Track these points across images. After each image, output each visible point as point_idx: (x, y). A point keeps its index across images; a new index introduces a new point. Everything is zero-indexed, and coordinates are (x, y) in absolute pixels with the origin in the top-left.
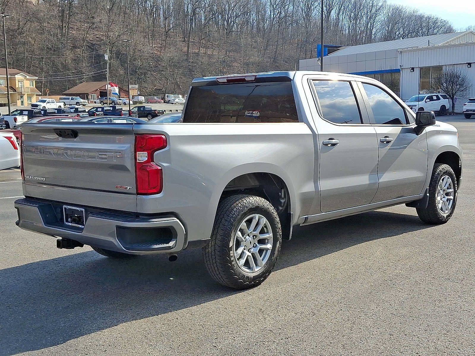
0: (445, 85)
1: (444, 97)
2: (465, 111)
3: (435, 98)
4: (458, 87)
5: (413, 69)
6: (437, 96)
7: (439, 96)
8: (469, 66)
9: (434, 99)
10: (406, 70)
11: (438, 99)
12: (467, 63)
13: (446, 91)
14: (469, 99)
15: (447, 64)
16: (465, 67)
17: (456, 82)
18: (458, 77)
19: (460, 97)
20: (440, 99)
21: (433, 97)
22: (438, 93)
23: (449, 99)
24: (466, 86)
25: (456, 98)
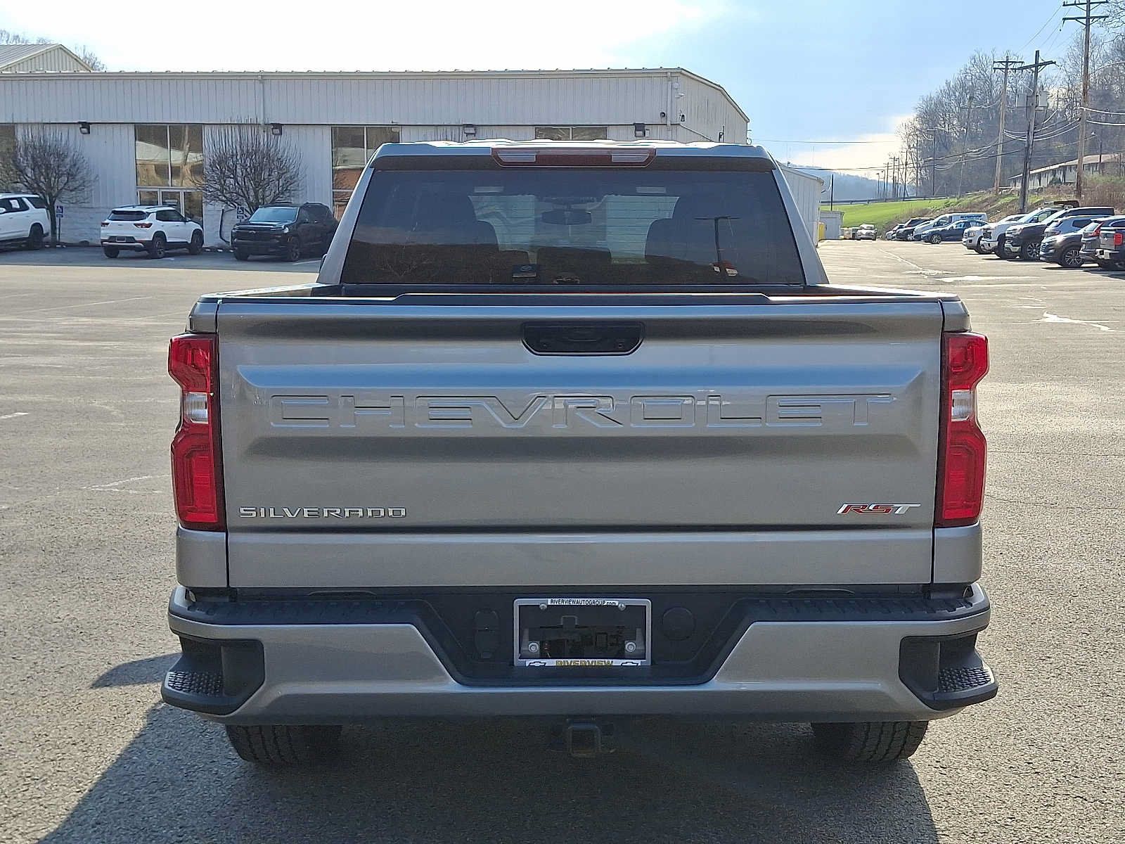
0: (29, 173)
1: (38, 203)
2: (106, 241)
3: (15, 204)
4: (64, 178)
6: (20, 200)
7: (25, 200)
8: (85, 130)
9: (14, 206)
11: (24, 207)
12: (79, 123)
13: (34, 188)
14: (114, 212)
15: (25, 121)
16: (76, 132)
17: (58, 167)
18: (61, 156)
19: (71, 205)
20: (27, 208)
21: (11, 201)
22: (20, 192)
23: (45, 210)
24: (82, 178)
25: (61, 207)
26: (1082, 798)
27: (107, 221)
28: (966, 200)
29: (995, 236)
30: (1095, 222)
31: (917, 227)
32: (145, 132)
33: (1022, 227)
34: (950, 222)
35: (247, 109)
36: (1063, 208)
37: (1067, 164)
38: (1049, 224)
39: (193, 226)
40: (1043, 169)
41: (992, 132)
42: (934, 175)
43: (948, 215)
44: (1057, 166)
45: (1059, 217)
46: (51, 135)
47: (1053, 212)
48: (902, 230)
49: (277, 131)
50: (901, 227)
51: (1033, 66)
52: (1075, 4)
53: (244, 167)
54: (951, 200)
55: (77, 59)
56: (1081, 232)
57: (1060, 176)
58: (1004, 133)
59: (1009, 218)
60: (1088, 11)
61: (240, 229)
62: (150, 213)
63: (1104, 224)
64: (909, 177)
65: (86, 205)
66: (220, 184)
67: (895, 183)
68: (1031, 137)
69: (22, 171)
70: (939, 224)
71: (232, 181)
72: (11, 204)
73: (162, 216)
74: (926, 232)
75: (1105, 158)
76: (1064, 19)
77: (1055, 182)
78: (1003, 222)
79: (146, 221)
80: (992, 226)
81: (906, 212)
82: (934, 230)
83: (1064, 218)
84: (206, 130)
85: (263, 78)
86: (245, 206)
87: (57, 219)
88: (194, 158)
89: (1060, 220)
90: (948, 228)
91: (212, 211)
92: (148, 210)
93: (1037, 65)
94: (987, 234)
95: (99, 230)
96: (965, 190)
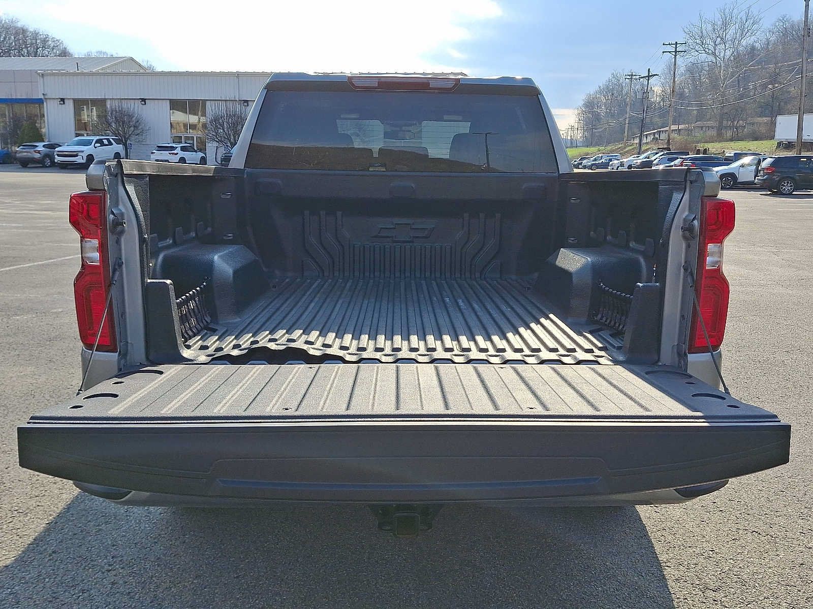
0: (114, 125)
1: (118, 142)
3: (106, 142)
4: (132, 129)
5: (63, 100)
6: (108, 139)
7: (111, 140)
8: (143, 103)
9: (105, 143)
10: (52, 101)
11: (110, 144)
12: (140, 99)
13: (116, 133)
14: (158, 147)
15: (111, 98)
16: (138, 103)
17: (129, 122)
18: (130, 116)
19: (136, 143)
20: (112, 144)
21: (103, 140)
22: (108, 136)
23: (121, 145)
24: (142, 129)
25: (131, 144)
26: (757, 532)
27: (154, 151)
28: (609, 148)
29: (626, 166)
30: (681, 158)
31: (584, 162)
32: (176, 105)
33: (641, 161)
34: (601, 159)
35: (230, 93)
36: (662, 151)
37: (662, 129)
38: (655, 160)
39: (201, 154)
40: (648, 133)
41: (622, 112)
42: (592, 135)
43: (600, 155)
44: (656, 131)
45: (661, 156)
46: (125, 105)
47: (657, 153)
48: (576, 163)
49: (246, 104)
50: (575, 161)
51: (646, 77)
52: (669, 44)
53: (228, 123)
54: (601, 148)
55: (140, 65)
56: (672, 164)
57: (657, 136)
58: (629, 113)
59: (634, 156)
60: (676, 48)
61: (225, 156)
62: (177, 147)
63: (686, 159)
64: (579, 135)
65: (144, 143)
66: (215, 132)
67: (572, 139)
68: (645, 115)
69: (110, 125)
70: (595, 160)
71: (222, 130)
72: (103, 142)
73: (183, 149)
74: (589, 164)
75: (681, 127)
76: (663, 52)
77: (655, 139)
78: (631, 158)
79: (175, 152)
80: (625, 160)
81: (578, 154)
82: (593, 162)
83: (663, 156)
84: (208, 103)
85: (238, 75)
86: (229, 144)
87: (128, 150)
88: (203, 119)
89: (661, 157)
90: (600, 162)
91: (211, 147)
92: (176, 146)
93: (649, 76)
94: (622, 165)
95: (150, 156)
96: (608, 143)
